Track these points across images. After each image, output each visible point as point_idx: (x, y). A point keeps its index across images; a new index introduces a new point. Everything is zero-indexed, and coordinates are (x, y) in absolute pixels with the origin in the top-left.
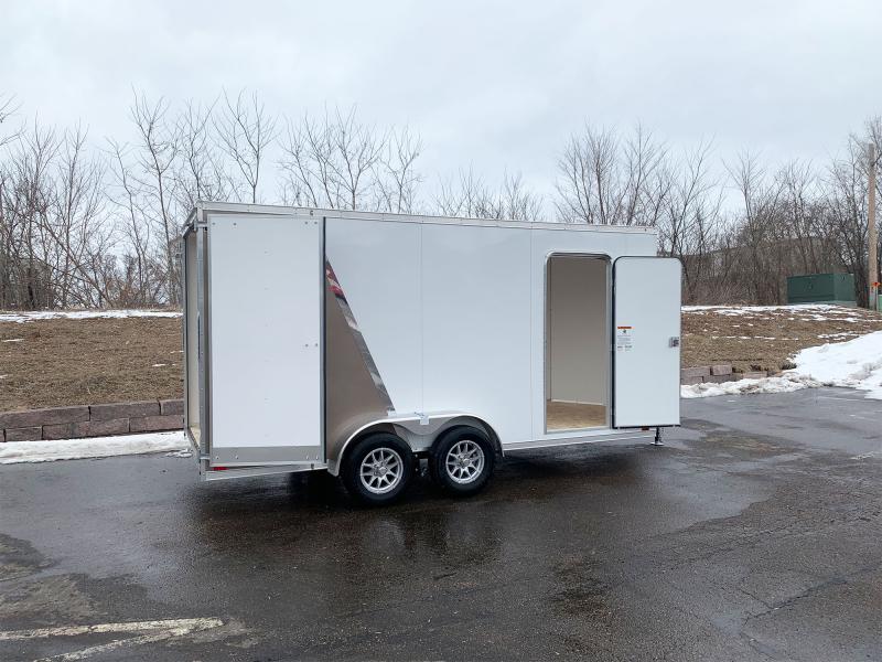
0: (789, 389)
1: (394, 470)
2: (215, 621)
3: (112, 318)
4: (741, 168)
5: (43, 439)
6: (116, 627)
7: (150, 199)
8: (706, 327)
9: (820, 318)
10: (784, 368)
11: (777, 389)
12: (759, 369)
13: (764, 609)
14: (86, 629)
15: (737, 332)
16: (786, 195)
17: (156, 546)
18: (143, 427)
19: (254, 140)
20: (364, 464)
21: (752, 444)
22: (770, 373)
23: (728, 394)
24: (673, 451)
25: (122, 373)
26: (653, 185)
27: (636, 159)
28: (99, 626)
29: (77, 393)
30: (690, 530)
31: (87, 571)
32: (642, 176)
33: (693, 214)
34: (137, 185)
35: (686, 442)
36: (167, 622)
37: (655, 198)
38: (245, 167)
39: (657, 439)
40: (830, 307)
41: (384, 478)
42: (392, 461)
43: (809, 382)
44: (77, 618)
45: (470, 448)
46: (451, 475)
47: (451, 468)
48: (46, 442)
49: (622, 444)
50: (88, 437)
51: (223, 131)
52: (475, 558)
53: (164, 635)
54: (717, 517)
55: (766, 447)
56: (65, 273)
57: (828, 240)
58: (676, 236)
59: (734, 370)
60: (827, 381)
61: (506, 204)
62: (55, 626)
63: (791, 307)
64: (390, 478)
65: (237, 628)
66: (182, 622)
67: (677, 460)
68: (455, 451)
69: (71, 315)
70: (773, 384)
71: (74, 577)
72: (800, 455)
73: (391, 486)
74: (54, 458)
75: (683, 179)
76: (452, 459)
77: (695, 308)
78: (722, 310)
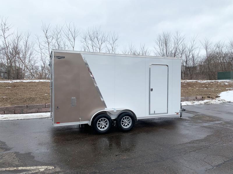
0: (218, 103)
1: (106, 124)
2: (52, 167)
3: (35, 82)
4: (205, 43)
5: (14, 114)
6: (24, 168)
7: (46, 51)
8: (195, 86)
9: (227, 84)
10: (217, 97)
11: (215, 103)
12: (209, 97)
13: (211, 167)
14: (15, 168)
15: (203, 87)
16: (217, 50)
17: (40, 144)
18: (41, 111)
19: (73, 35)
20: (98, 122)
21: (208, 118)
22: (213, 98)
23: (201, 104)
24: (185, 120)
25: (36, 96)
26: (181, 47)
27: (176, 40)
28: (20, 168)
29: (24, 102)
30: (190, 143)
31: (19, 151)
32: (178, 45)
33: (192, 55)
34: (43, 47)
35: (189, 117)
36: (39, 167)
37: (181, 51)
38: (71, 42)
39: (181, 116)
40: (229, 81)
41: (104, 126)
42: (106, 122)
43: (224, 101)
44: (14, 165)
45: (128, 118)
46: (122, 126)
47: (123, 124)
48: (15, 115)
49: (171, 117)
50: (26, 113)
51: (65, 33)
52: (127, 150)
53: (37, 171)
54: (198, 139)
55: (212, 119)
56: (24, 70)
57: (229, 63)
58: (187, 61)
59: (203, 97)
60: (229, 101)
61: (141, 53)
62: (7, 167)
63: (219, 81)
64: (105, 126)
65: (58, 169)
66: (43, 167)
67: (186, 122)
68: (124, 119)
69: (24, 81)
70: (213, 102)
71: (16, 153)
72: (221, 122)
73: (106, 128)
74: (16, 119)
75: (189, 46)
76: (123, 121)
77: (192, 81)
78: (199, 81)
